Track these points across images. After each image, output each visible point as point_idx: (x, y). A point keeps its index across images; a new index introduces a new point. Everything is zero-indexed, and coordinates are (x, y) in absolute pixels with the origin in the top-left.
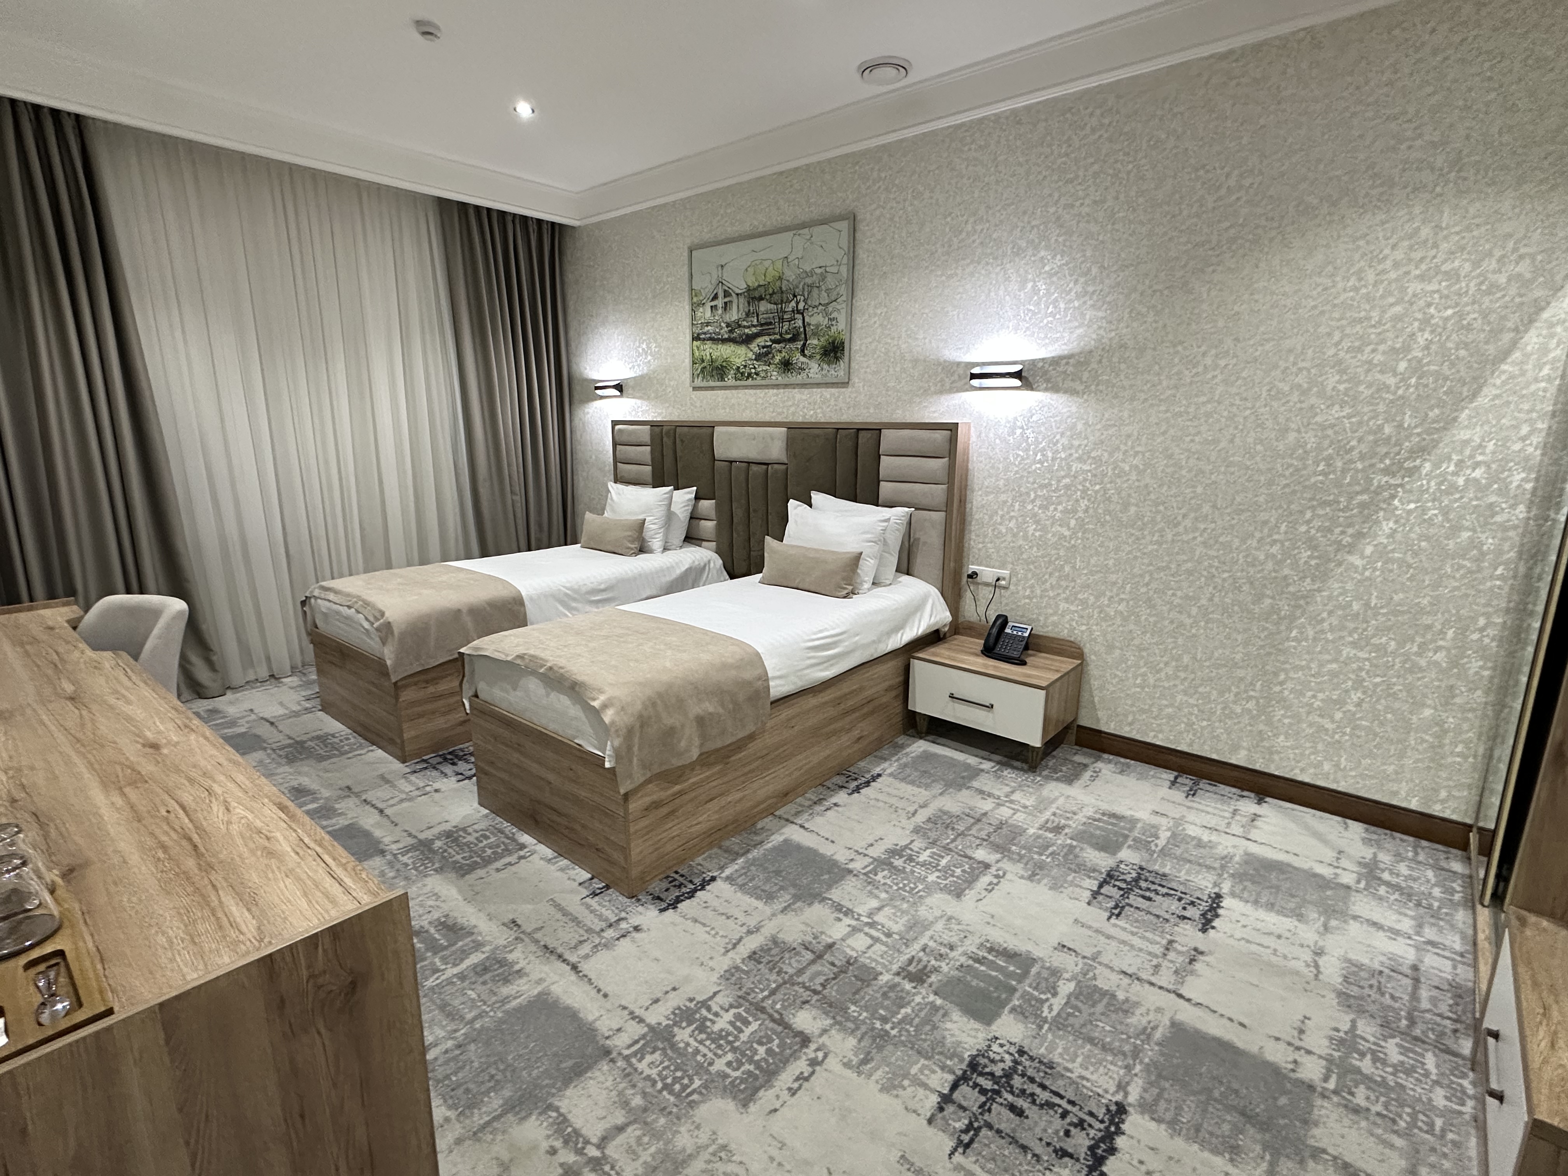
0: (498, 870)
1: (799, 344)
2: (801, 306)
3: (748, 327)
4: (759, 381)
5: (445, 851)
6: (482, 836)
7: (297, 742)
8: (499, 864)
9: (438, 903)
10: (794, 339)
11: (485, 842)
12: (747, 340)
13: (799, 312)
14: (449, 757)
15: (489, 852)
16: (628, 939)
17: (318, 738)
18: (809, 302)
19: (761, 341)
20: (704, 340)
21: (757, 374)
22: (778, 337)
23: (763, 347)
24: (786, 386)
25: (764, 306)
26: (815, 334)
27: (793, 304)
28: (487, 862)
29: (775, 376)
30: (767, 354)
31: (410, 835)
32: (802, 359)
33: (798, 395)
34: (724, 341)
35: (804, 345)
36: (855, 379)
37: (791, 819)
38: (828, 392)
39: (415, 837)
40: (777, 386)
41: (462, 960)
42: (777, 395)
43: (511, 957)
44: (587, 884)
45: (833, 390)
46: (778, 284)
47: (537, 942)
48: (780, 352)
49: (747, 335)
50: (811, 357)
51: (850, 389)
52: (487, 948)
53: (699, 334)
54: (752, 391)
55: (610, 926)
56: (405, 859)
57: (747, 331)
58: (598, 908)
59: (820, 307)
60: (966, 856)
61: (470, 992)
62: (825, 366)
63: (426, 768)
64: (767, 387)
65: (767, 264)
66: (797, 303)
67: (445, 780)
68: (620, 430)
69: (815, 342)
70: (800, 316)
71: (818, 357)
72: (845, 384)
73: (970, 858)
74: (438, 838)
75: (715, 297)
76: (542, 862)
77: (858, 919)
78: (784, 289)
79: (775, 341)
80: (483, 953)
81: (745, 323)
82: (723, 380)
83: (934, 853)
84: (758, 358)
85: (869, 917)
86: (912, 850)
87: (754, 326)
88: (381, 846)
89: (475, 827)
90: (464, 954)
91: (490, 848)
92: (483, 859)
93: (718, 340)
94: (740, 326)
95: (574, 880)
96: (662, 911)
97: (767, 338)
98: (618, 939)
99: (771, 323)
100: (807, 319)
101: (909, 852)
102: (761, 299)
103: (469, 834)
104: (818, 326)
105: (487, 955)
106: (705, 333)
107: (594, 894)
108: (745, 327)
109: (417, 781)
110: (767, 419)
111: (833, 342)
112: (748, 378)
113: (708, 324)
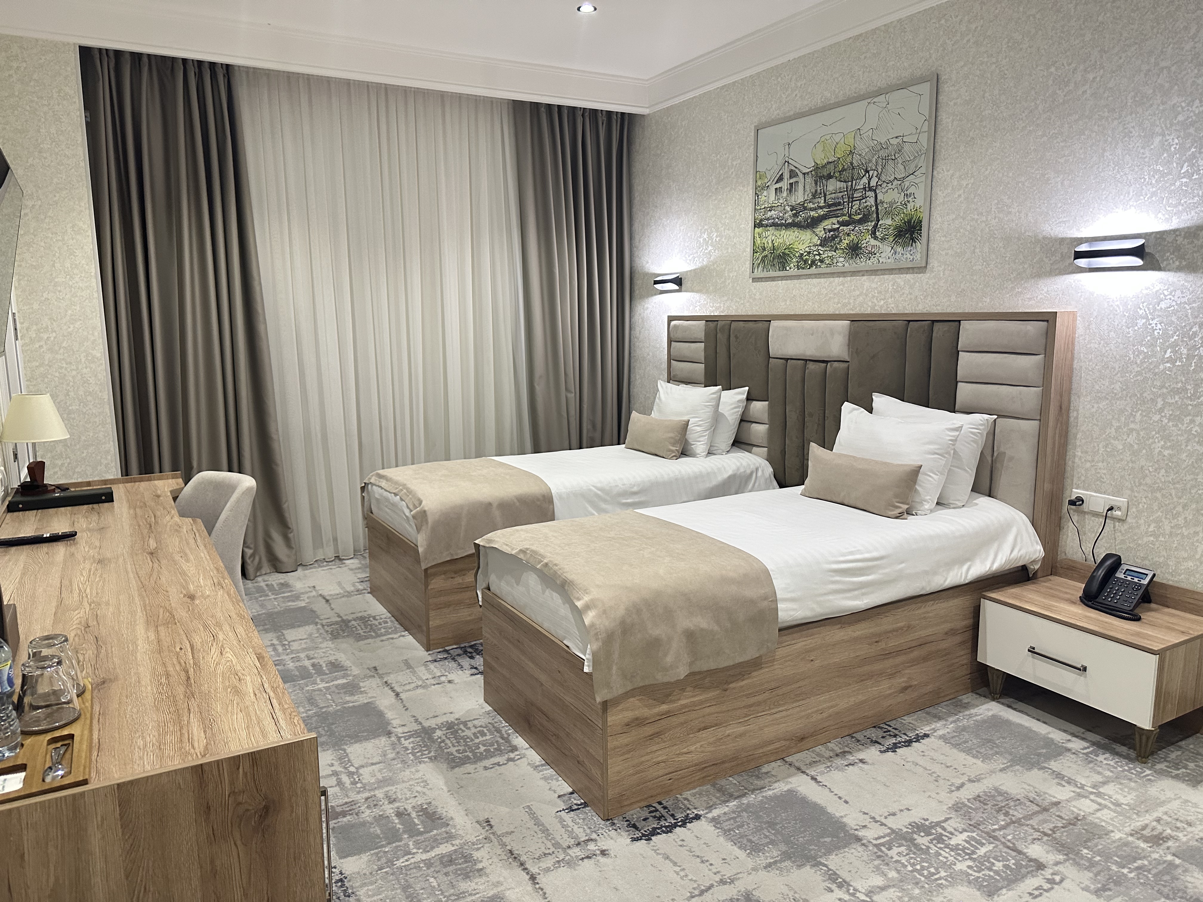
0: (486, 768)
1: (870, 225)
2: (873, 183)
3: (814, 209)
4: (823, 269)
5: (443, 741)
6: (479, 732)
7: (343, 621)
8: (487, 763)
9: (425, 790)
10: (864, 220)
11: (481, 739)
12: (812, 224)
13: (870, 189)
14: (469, 650)
15: (482, 748)
16: (592, 861)
17: (362, 618)
18: (883, 178)
19: (827, 224)
20: (767, 226)
21: (822, 261)
22: (846, 218)
23: (830, 231)
24: (854, 273)
25: (833, 185)
26: (887, 213)
27: (865, 180)
28: (478, 758)
29: (842, 262)
30: (833, 238)
31: (416, 720)
32: (873, 242)
33: (866, 282)
34: (788, 226)
35: (875, 226)
36: (934, 263)
37: (803, 768)
38: (901, 279)
39: (421, 723)
40: (843, 274)
41: (433, 848)
42: (843, 284)
43: (476, 855)
44: (566, 798)
45: (909, 276)
46: (849, 159)
47: (504, 845)
48: (848, 235)
49: (813, 218)
50: (883, 239)
51: (927, 275)
52: (457, 842)
53: (761, 220)
54: (815, 281)
55: (578, 844)
56: (406, 743)
57: (812, 213)
58: (571, 824)
59: (896, 182)
60: (1015, 849)
61: (432, 880)
62: (899, 249)
63: (446, 658)
64: (832, 275)
65: (837, 138)
66: (870, 179)
67: (460, 672)
68: (675, 326)
69: (889, 222)
70: (872, 194)
71: (891, 239)
72: (922, 269)
73: (1020, 852)
74: (440, 728)
75: (780, 179)
76: (529, 767)
77: (853, 895)
78: (855, 164)
79: (843, 224)
80: (453, 845)
81: (811, 205)
82: (784, 268)
83: (973, 839)
84: (824, 242)
85: (867, 895)
86: (944, 829)
87: (821, 208)
88: (389, 728)
89: (476, 722)
90: (436, 842)
91: (484, 745)
92: (475, 754)
93: (781, 225)
94: (805, 208)
95: (555, 791)
96: (634, 840)
97: (834, 220)
98: (582, 859)
99: (839, 204)
100: (880, 197)
101: (940, 830)
102: (829, 177)
103: (469, 728)
104: (891, 204)
105: (456, 847)
106: (768, 219)
107: (571, 809)
108: (811, 209)
109: (435, 670)
110: (831, 311)
111: (909, 221)
112: (811, 266)
113: (771, 209)
